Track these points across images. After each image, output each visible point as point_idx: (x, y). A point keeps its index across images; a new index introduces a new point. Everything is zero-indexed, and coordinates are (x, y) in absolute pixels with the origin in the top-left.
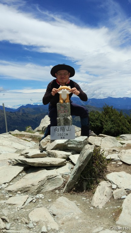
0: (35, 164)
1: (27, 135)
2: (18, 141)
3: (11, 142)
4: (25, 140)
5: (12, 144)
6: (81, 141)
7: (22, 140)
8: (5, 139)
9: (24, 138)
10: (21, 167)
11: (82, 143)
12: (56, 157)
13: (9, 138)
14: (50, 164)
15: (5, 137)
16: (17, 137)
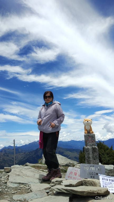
0: (84, 193)
1: (43, 166)
2: (38, 172)
3: (33, 174)
4: (43, 171)
5: (34, 175)
6: (112, 170)
7: (41, 172)
8: (27, 170)
9: (41, 170)
10: (65, 197)
11: (113, 171)
12: (95, 186)
13: (29, 169)
14: (98, 193)
15: (26, 169)
16: (35, 168)
